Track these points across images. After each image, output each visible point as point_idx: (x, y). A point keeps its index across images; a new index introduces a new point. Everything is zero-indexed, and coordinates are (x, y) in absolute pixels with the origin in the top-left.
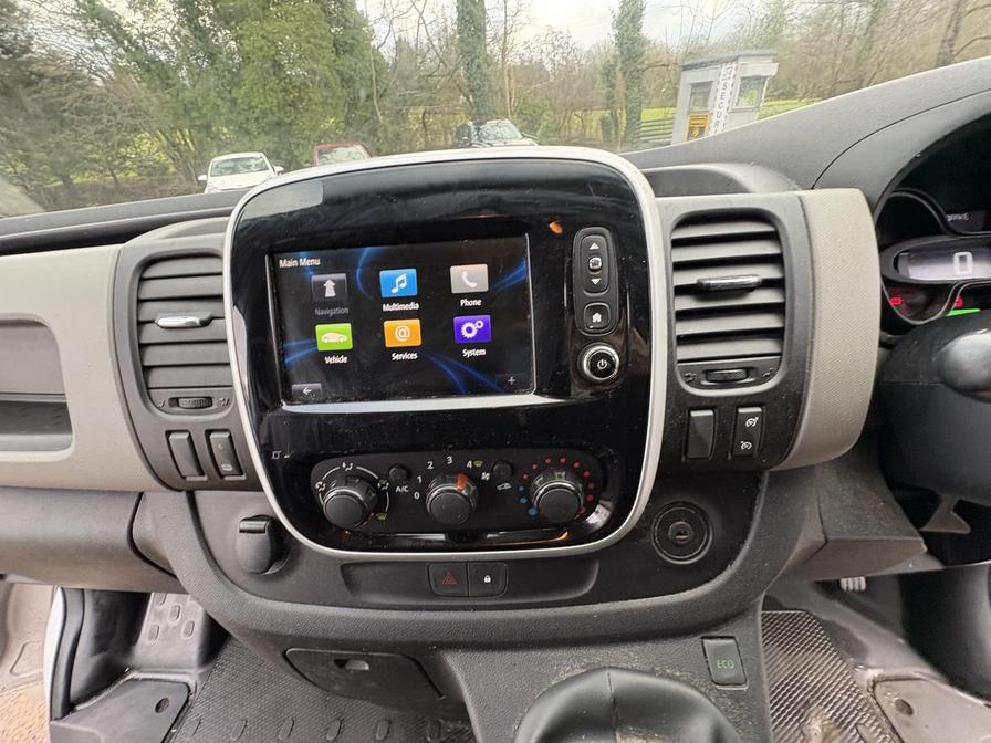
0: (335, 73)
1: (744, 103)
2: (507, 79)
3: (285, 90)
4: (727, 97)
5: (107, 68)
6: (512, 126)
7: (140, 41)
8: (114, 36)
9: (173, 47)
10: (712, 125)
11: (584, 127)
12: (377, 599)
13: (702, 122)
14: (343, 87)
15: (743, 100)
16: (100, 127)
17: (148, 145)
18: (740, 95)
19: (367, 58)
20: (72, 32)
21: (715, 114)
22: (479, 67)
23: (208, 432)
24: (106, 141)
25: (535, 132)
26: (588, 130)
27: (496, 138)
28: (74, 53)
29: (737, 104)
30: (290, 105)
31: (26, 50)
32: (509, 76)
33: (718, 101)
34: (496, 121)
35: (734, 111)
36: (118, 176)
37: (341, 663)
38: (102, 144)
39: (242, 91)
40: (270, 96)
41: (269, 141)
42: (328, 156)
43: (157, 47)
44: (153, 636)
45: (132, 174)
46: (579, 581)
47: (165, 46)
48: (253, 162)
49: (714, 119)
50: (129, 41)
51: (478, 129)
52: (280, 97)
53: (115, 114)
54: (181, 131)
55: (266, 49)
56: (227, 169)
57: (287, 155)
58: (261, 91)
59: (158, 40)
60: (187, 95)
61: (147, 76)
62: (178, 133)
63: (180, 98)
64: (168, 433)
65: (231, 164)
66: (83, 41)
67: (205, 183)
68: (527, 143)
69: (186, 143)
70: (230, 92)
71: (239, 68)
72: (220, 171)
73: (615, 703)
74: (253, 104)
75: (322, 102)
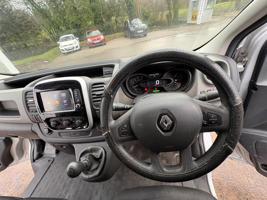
0: (90, 8)
1: (209, 7)
2: (138, 5)
3: (77, 15)
4: (203, 5)
5: (31, 13)
6: (140, 20)
7: (38, 5)
8: (32, 4)
9: (47, 5)
10: (199, 14)
11: (162, 18)
12: (64, 137)
13: (195, 13)
14: (93, 12)
15: (209, 6)
16: (32, 30)
17: (44, 34)
18: (207, 4)
19: (99, 3)
20: (21, 4)
21: (200, 11)
22: (130, 2)
23: (37, 115)
24: (34, 34)
25: (148, 21)
26: (163, 18)
27: (136, 24)
28: (22, 10)
29: (206, 7)
30: (79, 19)
31: (11, 10)
32: (139, 5)
33: (201, 6)
34: (136, 19)
35: (206, 9)
36: (38, 43)
37: (62, 146)
38: (33, 35)
39: (66, 17)
40: (74, 17)
41: (74, 30)
42: (90, 34)
43: (43, 6)
44: (47, 149)
45: (41, 42)
46: (89, 134)
47: (45, 5)
48: (71, 37)
49: (200, 12)
50: (36, 5)
51: (130, 22)
52: (76, 17)
53: (35, 26)
54: (52, 29)
55: (71, 3)
56: (64, 40)
57: (80, 34)
58: (71, 16)
59: (43, 4)
60: (52, 19)
61: (41, 15)
62: (51, 30)
63: (51, 20)
64: (32, 115)
65: (65, 38)
66: (24, 6)
67: (59, 44)
68: (144, 25)
69: (54, 32)
70: (63, 17)
71: (65, 10)
72: (63, 41)
73: (91, 149)
74: (69, 20)
75: (88, 18)
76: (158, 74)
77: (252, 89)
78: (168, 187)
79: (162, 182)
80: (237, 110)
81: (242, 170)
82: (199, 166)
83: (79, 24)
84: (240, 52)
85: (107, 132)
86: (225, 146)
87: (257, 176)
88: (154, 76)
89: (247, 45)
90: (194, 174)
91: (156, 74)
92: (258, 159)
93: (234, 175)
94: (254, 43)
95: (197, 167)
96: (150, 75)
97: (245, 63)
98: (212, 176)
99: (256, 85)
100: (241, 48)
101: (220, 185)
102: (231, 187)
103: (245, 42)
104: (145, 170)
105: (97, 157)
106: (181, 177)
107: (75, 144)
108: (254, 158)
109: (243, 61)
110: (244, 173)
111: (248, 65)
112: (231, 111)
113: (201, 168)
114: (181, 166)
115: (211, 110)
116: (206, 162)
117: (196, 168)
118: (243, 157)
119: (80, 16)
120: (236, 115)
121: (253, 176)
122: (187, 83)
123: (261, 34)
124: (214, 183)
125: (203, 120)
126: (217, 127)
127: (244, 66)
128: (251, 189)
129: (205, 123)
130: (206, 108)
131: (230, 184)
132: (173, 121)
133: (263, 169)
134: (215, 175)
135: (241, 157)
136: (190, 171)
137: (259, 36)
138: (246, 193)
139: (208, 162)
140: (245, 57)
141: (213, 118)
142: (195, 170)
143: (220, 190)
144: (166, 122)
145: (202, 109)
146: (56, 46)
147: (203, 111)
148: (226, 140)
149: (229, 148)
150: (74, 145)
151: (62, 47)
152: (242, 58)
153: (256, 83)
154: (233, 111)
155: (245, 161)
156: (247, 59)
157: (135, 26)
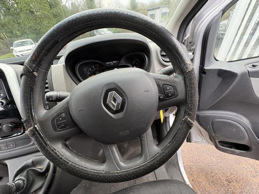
0: (51, 14)
3: (35, 19)
4: (159, 18)
14: (54, 18)
15: (163, 19)
18: (161, 17)
19: (61, 9)
27: (101, 31)
30: (38, 24)
35: (161, 21)
39: (21, 20)
40: (31, 22)
41: (33, 35)
46: (31, 142)
48: (28, 42)
52: (34, 22)
55: (26, 7)
58: (28, 20)
60: (2, 22)
65: (21, 43)
67: (12, 49)
68: (110, 32)
69: (5, 37)
70: (17, 21)
71: (19, 13)
72: (18, 46)
73: (33, 162)
74: (26, 24)
75: (49, 23)
76: (116, 62)
77: (202, 73)
78: (138, 187)
79: (117, 183)
80: (190, 76)
81: (205, 151)
82: (162, 150)
83: (38, 29)
84: (188, 41)
85: (32, 128)
86: (185, 119)
87: (217, 154)
88: (111, 63)
89: (193, 35)
90: (157, 161)
91: (113, 62)
92: (216, 138)
93: (200, 157)
94: (197, 31)
95: (160, 152)
96: (107, 63)
97: (194, 50)
98: (183, 163)
99: (205, 69)
100: (188, 37)
101: (191, 169)
102: (199, 169)
103: (191, 31)
104: (95, 171)
105: (40, 171)
106: (143, 169)
107: (9, 161)
108: (213, 137)
109: (192, 49)
110: (207, 153)
111: (196, 52)
112: (185, 78)
113: (163, 152)
114: (142, 156)
115: (166, 81)
116: (169, 143)
117: (158, 153)
118: (205, 139)
119: (39, 21)
120: (191, 82)
121: (214, 155)
122: (144, 66)
123: (200, 23)
124: (186, 169)
125: (159, 93)
126: (173, 99)
127: (193, 54)
128: (214, 167)
129: (162, 97)
130: (160, 80)
131: (199, 167)
132: (123, 97)
133: (220, 145)
134: (186, 161)
135: (203, 139)
136: (153, 159)
137: (200, 26)
138: (212, 171)
139: (170, 143)
140: (192, 46)
141: (168, 90)
142: (157, 157)
143: (192, 174)
144: (115, 100)
145: (156, 81)
146: (9, 52)
147: (158, 83)
148: (185, 113)
149: (189, 121)
150: (6, 162)
151: (16, 53)
152: (190, 47)
153: (204, 68)
154: (187, 78)
155: (206, 142)
156: (194, 47)
157: (101, 33)
